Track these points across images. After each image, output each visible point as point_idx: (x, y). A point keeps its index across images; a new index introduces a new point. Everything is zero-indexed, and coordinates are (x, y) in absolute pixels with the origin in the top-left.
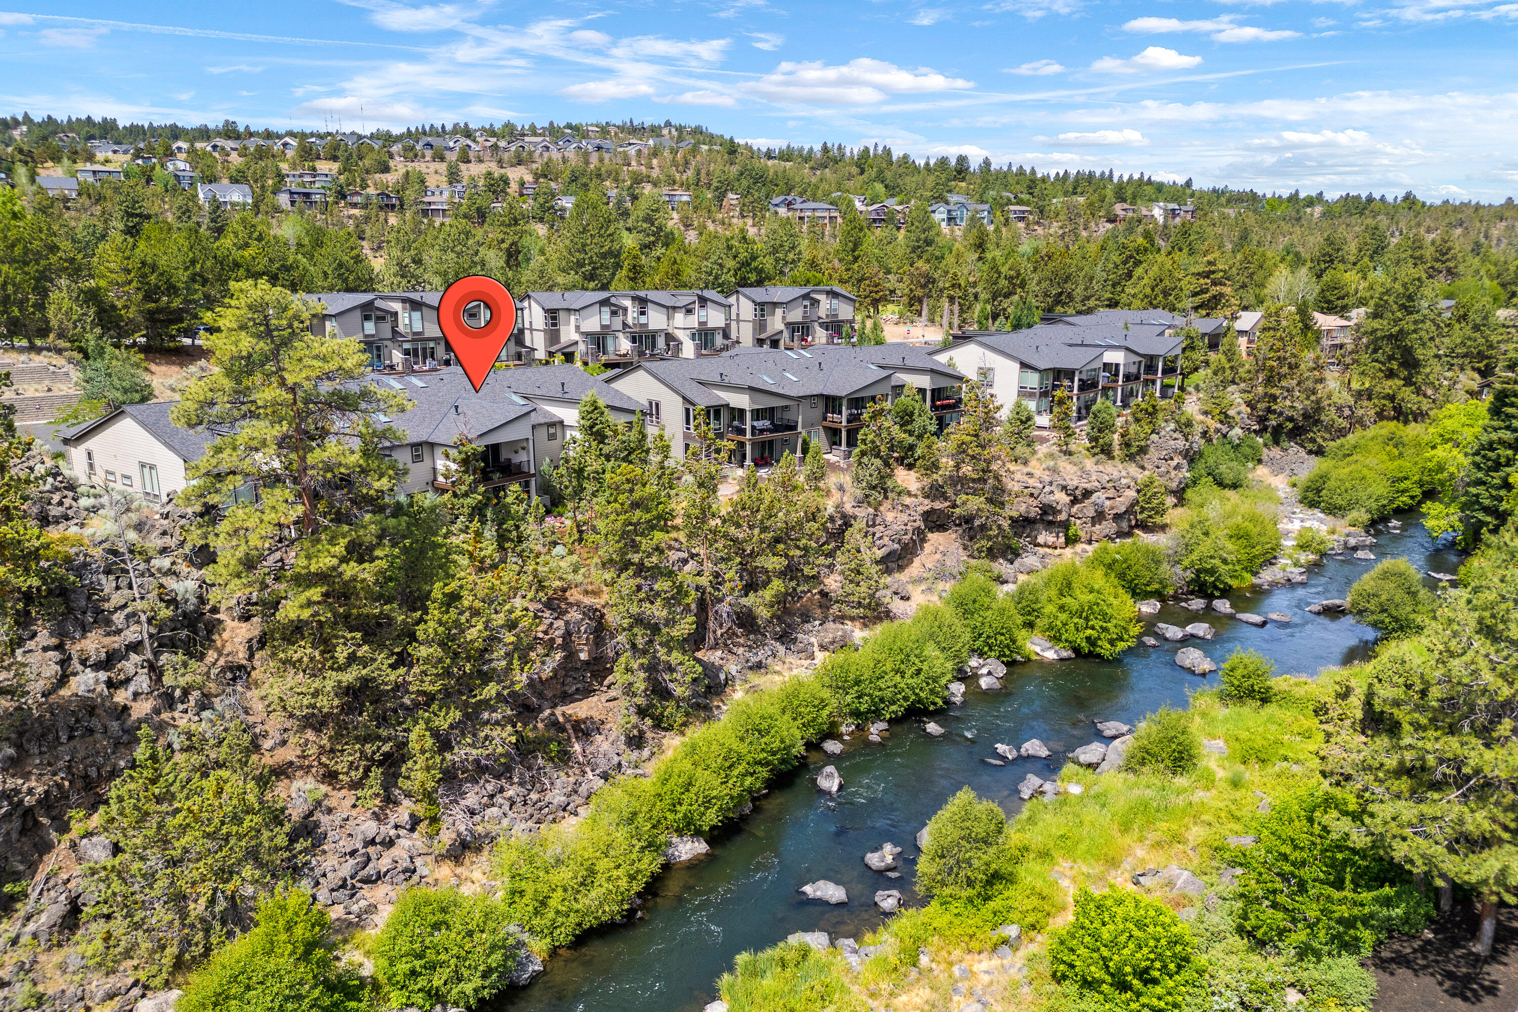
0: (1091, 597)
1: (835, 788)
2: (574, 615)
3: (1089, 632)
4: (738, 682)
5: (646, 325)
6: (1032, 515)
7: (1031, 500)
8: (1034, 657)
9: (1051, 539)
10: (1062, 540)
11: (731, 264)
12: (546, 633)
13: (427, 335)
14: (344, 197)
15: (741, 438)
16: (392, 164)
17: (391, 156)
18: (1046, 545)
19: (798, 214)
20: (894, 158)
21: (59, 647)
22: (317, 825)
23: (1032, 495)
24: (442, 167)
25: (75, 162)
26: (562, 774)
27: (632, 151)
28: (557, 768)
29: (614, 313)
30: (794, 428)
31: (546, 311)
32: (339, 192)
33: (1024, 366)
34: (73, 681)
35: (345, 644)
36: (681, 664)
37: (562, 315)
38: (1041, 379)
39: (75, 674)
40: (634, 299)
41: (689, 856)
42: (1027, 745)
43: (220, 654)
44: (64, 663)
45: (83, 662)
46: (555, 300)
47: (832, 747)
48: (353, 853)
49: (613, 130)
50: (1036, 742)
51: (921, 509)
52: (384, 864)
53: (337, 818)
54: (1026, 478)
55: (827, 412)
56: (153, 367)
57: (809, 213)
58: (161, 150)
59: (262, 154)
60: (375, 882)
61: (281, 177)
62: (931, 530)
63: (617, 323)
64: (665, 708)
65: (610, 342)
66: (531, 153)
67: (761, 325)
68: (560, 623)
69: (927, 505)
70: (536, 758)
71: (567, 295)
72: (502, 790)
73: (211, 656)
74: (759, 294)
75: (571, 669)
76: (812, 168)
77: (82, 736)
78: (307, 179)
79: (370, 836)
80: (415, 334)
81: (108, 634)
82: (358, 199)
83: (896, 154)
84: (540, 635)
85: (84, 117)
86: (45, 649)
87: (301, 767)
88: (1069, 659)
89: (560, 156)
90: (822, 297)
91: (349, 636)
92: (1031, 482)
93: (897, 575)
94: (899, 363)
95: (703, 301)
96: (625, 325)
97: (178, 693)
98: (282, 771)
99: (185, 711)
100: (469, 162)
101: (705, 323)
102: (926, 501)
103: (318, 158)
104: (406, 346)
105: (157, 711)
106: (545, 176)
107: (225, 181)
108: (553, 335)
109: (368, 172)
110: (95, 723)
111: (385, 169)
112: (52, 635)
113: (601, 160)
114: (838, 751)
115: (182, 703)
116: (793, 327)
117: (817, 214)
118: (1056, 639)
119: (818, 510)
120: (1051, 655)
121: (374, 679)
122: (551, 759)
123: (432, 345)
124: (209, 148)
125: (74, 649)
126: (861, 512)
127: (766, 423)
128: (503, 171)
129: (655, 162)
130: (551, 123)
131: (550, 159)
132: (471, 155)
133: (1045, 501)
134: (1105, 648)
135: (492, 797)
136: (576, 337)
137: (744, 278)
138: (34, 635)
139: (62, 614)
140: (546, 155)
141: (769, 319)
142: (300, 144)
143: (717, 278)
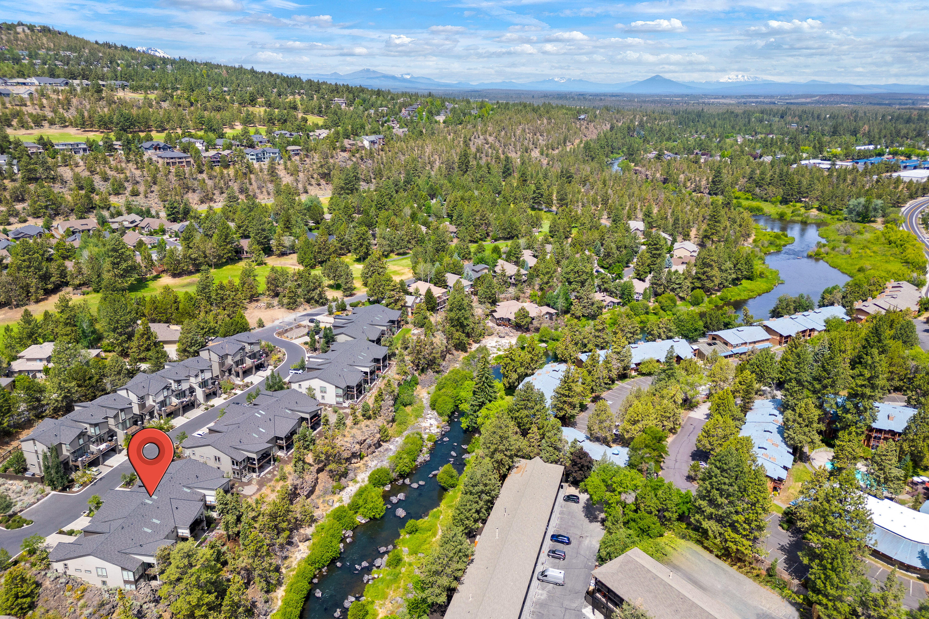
5: (181, 389)
31: (139, 397)
33: (336, 387)
37: (146, 397)
40: (175, 381)
65: (168, 401)
67: (222, 363)
74: (219, 350)
80: (97, 435)
90: (246, 345)
96: (172, 391)
101: (204, 379)
108: (143, 405)
116: (237, 362)
123: (103, 435)
134: (378, 516)
136: (153, 404)
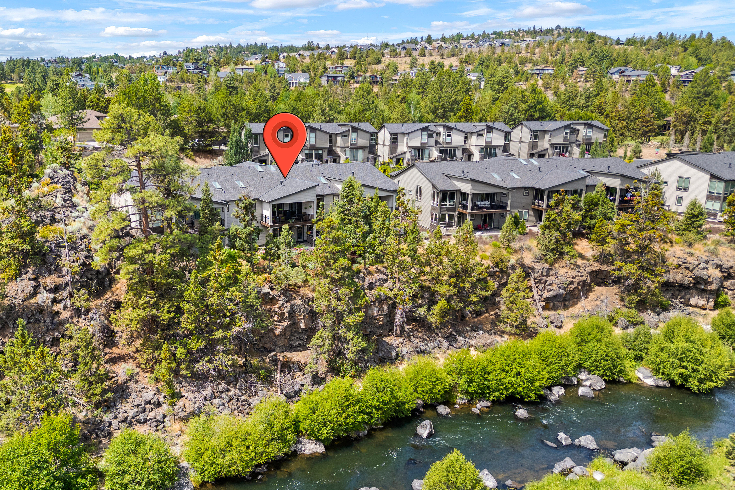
0: (686, 345)
1: (425, 435)
2: (298, 301)
3: (681, 370)
4: (406, 359)
5: (450, 143)
6: (686, 283)
7: (686, 272)
8: (634, 381)
9: (702, 302)
10: (711, 304)
11: (524, 106)
12: (280, 308)
13: (318, 146)
14: (353, 78)
15: (464, 211)
16: (383, 59)
17: (383, 55)
18: (696, 306)
19: (626, 79)
20: (714, 40)
21: (35, 279)
22: (128, 388)
23: (687, 268)
24: (408, 60)
25: (237, 65)
26: (265, 389)
27: (523, 45)
28: (263, 384)
29: (430, 136)
30: (505, 207)
31: (391, 134)
32: (351, 76)
33: (713, 177)
34: (39, 296)
35: (146, 296)
36: (352, 340)
37: (400, 137)
38: (726, 187)
39: (39, 293)
40: (445, 127)
41: (311, 452)
42: (582, 438)
43: (113, 294)
44: (36, 287)
45: (45, 288)
46: (397, 128)
47: (443, 410)
48: (138, 405)
49: (521, 34)
50: (590, 437)
51: (588, 269)
52: (152, 415)
53: (140, 386)
54: (686, 256)
55: (536, 199)
56: (197, 159)
57: (634, 78)
58: (274, 57)
59: (321, 57)
60: (143, 423)
61: (326, 68)
62: (598, 284)
63: (432, 141)
64: (343, 364)
65: (426, 152)
66: (461, 50)
67: (534, 145)
68: (288, 305)
69: (596, 266)
70: (251, 376)
71: (405, 125)
72: (228, 390)
73: (109, 294)
74: (536, 125)
75: (296, 332)
76: (648, 49)
77: (35, 322)
78: (339, 69)
79: (148, 399)
80: (311, 145)
81: (59, 277)
82: (360, 79)
83: (716, 37)
84: (276, 310)
85: (253, 43)
86: (29, 279)
87: (132, 357)
88: (664, 387)
89: (478, 49)
90: (581, 128)
91: (149, 292)
92: (689, 259)
93: (560, 312)
94: (606, 170)
95: (490, 129)
96: (437, 142)
97: (83, 310)
98: (122, 358)
99: (85, 319)
100: (425, 56)
101: (490, 142)
102: (596, 264)
103: (347, 58)
104: (307, 152)
105: (71, 317)
106: (467, 62)
107: (300, 72)
108: (393, 148)
109: (369, 64)
110: (41, 318)
111: (379, 62)
112: (33, 273)
113: (503, 51)
114: (444, 413)
115: (85, 315)
116: (555, 146)
117: (640, 78)
118: (657, 371)
119: (502, 261)
120: (649, 382)
121: (159, 317)
122: (261, 380)
123: (320, 151)
124: (297, 56)
125: (41, 281)
126: (538, 266)
127: (487, 204)
128: (442, 60)
129: (537, 50)
130: (484, 32)
131: (471, 52)
132: (427, 52)
133: (698, 274)
134: (694, 384)
135: (222, 392)
136: (405, 149)
137: (531, 116)
138: (26, 273)
139: (40, 265)
140: (469, 50)
141: (540, 141)
142: (339, 51)
143: (512, 115)
